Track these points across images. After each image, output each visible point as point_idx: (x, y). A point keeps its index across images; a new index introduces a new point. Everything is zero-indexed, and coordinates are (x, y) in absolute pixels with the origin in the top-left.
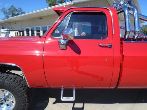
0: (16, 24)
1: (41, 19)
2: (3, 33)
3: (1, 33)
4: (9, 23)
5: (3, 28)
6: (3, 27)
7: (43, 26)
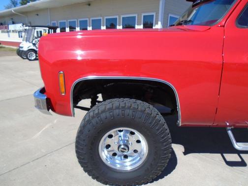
0: (38, 15)
1: (89, 5)
2: (13, 31)
3: (10, 31)
4: (25, 13)
5: (13, 23)
6: (14, 21)
7: (93, 19)
